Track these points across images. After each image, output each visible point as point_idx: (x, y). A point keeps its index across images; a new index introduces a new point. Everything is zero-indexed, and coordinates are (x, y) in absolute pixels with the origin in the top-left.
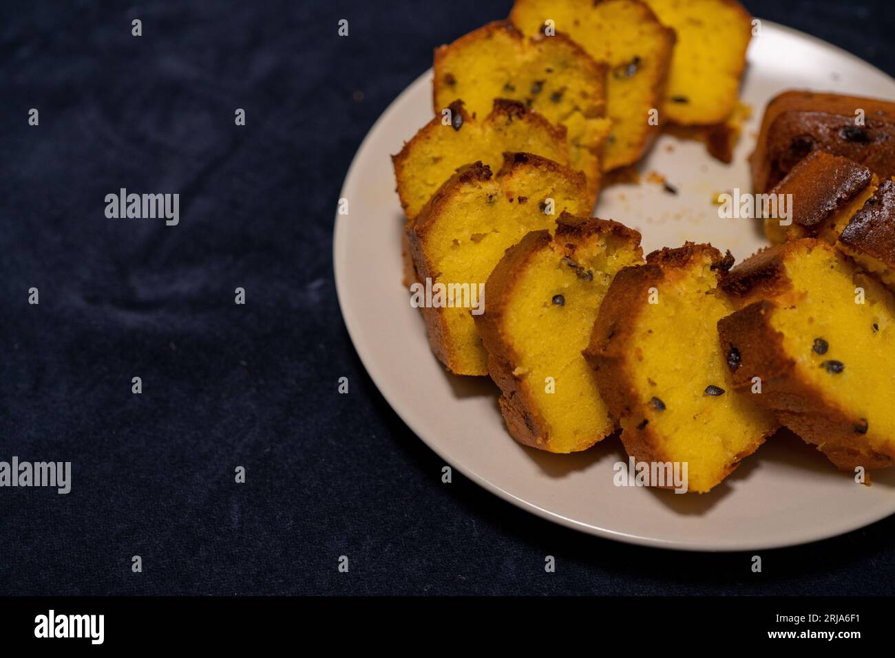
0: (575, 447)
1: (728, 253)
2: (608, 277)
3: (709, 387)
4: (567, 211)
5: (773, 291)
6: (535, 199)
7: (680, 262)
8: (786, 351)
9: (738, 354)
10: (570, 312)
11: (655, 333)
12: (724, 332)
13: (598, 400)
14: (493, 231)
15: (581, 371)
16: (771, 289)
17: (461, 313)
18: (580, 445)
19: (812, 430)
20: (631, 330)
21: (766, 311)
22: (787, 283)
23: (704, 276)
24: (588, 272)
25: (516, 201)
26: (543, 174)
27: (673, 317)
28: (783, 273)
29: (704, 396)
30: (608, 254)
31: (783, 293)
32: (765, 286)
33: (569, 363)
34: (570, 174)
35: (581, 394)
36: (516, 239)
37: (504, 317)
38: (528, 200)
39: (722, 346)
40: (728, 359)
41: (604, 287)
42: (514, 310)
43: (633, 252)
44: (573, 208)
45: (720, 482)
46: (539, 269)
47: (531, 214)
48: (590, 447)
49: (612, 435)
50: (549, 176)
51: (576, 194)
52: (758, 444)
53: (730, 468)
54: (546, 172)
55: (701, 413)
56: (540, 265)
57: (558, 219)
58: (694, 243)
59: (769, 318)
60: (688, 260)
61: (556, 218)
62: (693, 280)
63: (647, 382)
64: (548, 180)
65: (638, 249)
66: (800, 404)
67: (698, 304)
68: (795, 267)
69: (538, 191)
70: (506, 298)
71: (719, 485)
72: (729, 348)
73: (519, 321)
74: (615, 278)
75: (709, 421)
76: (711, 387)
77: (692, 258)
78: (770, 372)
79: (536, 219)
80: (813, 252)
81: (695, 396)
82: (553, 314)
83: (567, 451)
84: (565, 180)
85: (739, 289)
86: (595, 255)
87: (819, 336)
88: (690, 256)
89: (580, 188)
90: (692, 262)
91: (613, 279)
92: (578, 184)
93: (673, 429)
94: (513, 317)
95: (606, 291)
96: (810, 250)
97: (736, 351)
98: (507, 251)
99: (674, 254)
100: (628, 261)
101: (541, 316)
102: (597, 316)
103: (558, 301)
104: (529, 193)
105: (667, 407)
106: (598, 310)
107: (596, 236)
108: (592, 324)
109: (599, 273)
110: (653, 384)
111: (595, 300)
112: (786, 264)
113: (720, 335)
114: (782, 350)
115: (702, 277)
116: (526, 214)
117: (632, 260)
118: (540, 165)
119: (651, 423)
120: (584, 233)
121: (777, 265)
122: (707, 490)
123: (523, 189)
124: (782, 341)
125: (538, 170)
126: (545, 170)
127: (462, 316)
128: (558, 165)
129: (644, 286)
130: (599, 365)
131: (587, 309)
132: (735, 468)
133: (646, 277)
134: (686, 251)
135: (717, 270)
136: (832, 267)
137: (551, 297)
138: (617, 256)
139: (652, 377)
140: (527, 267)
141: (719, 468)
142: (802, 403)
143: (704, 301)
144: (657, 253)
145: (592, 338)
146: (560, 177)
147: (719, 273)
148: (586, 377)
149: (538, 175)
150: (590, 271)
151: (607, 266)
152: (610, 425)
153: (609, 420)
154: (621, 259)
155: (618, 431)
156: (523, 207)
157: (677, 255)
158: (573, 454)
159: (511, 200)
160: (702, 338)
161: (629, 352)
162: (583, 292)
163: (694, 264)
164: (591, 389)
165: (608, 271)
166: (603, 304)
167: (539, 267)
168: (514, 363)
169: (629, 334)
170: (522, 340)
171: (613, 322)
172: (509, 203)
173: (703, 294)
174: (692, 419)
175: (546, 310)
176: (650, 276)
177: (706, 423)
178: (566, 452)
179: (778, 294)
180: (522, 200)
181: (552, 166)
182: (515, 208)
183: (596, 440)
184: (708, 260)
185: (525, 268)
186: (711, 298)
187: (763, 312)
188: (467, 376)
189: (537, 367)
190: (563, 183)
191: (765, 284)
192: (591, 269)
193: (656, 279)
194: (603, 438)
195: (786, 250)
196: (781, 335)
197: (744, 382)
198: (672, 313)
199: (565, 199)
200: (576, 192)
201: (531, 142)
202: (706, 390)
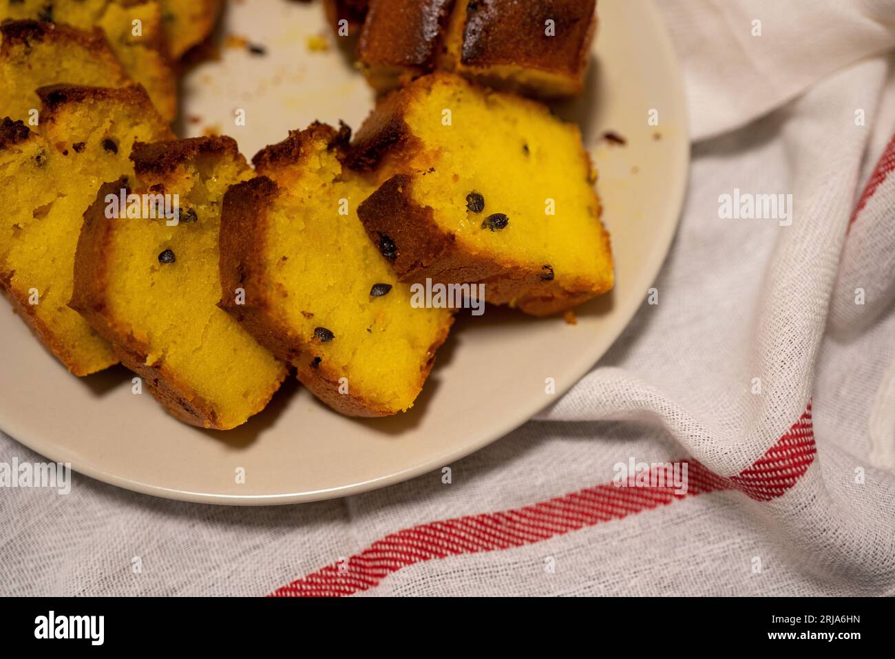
0: (250, 411)
1: (341, 123)
2: (215, 205)
3: (373, 288)
4: (139, 140)
5: (405, 156)
6: (95, 139)
7: (291, 158)
8: (440, 225)
9: (391, 242)
10: (186, 265)
11: (291, 257)
12: (367, 220)
13: (257, 347)
14: (59, 196)
15: (225, 325)
16: (401, 154)
17: (58, 306)
18: (256, 406)
19: (497, 293)
20: (262, 266)
21: (403, 187)
22: (416, 144)
23: (323, 165)
24: (188, 212)
25: (72, 152)
26: (92, 107)
27: (304, 230)
28: (407, 133)
29: (371, 301)
30: (205, 178)
31: (416, 155)
32: (394, 153)
33: (207, 323)
34: (125, 95)
35: (235, 350)
36: (90, 195)
37: (108, 307)
38: (87, 146)
39: (370, 238)
40: (383, 251)
41: (215, 219)
42: (118, 292)
43: (234, 164)
44: (144, 133)
45: (422, 389)
46: (129, 232)
47: (96, 160)
48: (268, 402)
49: (287, 378)
50: (101, 107)
51: (143, 116)
52: (447, 328)
53: (426, 367)
54: (95, 103)
55: (375, 322)
56: (128, 226)
57: (131, 154)
58: (298, 130)
59: (409, 195)
60: (299, 153)
61: (129, 155)
62: (313, 176)
63: (302, 317)
64: (102, 112)
65: (238, 157)
66: (475, 274)
67: (328, 199)
68: (419, 119)
69: (94, 129)
70: (102, 283)
71: (421, 393)
72: (379, 238)
73: (128, 302)
74: (224, 203)
75: (387, 326)
76: (377, 286)
77: (302, 150)
78: (431, 255)
79: (106, 164)
80: (433, 92)
81: (361, 306)
82: (166, 276)
83: (242, 420)
84: (122, 105)
85: (367, 163)
86: (189, 190)
87: (470, 190)
88: (299, 148)
89: (144, 108)
90: (304, 155)
91: (221, 205)
92: (139, 104)
93: (350, 354)
94: (119, 301)
95: (219, 222)
96: (429, 90)
97: (386, 239)
98: (85, 215)
99: (281, 151)
100: (232, 176)
101: (153, 284)
102: (219, 255)
103: (166, 258)
104: (83, 135)
105: (334, 335)
106: (218, 248)
107: (181, 166)
108: (217, 268)
109: (202, 207)
110: (309, 316)
111: (210, 239)
112: (407, 120)
113: (364, 224)
114: (435, 227)
115: (322, 167)
116: (90, 162)
117: (235, 174)
118: (84, 98)
119: (324, 359)
120: (167, 169)
121: (399, 127)
122: (411, 405)
123: (74, 134)
124: (431, 216)
125: (83, 105)
126: (92, 102)
127: (60, 310)
128: (106, 90)
129: (259, 209)
130: (243, 314)
131: (204, 252)
132: (432, 365)
133: (257, 197)
134: (293, 144)
135: (335, 150)
136: (459, 100)
137: (156, 257)
138: (217, 177)
139: (305, 309)
140: (112, 236)
141: (415, 373)
142: (477, 273)
143: (334, 193)
144: (261, 153)
145: (223, 284)
146: (114, 103)
147: (338, 152)
148: (233, 329)
149: (87, 110)
150: (190, 209)
151: (209, 194)
152: (281, 368)
153: (278, 363)
154: (223, 178)
155: (293, 371)
156: (83, 156)
157: (284, 151)
158: (251, 419)
159: (66, 153)
160: (346, 235)
161: (269, 293)
162: (192, 236)
163: (306, 156)
164: (244, 339)
165: (212, 199)
166: (221, 240)
167: (128, 229)
168: (142, 352)
169: (261, 273)
170: (141, 322)
171: (239, 262)
172: (64, 156)
173: (329, 185)
174: (368, 332)
175: (156, 275)
176: (260, 195)
177: (384, 330)
178: (242, 423)
179: (411, 157)
180: (79, 147)
181: (98, 93)
182: (74, 159)
183: (272, 392)
184: (321, 145)
185: (111, 239)
186: (340, 186)
187: (400, 190)
188: (96, 373)
189: (172, 344)
190: (120, 109)
191: (393, 150)
192: (191, 206)
193: (269, 195)
194: (278, 386)
195: (403, 104)
196: (429, 209)
197: (408, 271)
198: (302, 226)
199: (132, 126)
200: (141, 114)
201: (65, 65)
202: (372, 293)
